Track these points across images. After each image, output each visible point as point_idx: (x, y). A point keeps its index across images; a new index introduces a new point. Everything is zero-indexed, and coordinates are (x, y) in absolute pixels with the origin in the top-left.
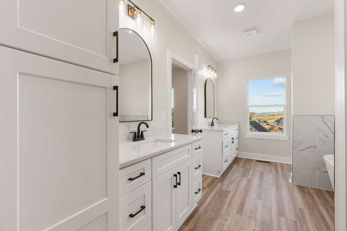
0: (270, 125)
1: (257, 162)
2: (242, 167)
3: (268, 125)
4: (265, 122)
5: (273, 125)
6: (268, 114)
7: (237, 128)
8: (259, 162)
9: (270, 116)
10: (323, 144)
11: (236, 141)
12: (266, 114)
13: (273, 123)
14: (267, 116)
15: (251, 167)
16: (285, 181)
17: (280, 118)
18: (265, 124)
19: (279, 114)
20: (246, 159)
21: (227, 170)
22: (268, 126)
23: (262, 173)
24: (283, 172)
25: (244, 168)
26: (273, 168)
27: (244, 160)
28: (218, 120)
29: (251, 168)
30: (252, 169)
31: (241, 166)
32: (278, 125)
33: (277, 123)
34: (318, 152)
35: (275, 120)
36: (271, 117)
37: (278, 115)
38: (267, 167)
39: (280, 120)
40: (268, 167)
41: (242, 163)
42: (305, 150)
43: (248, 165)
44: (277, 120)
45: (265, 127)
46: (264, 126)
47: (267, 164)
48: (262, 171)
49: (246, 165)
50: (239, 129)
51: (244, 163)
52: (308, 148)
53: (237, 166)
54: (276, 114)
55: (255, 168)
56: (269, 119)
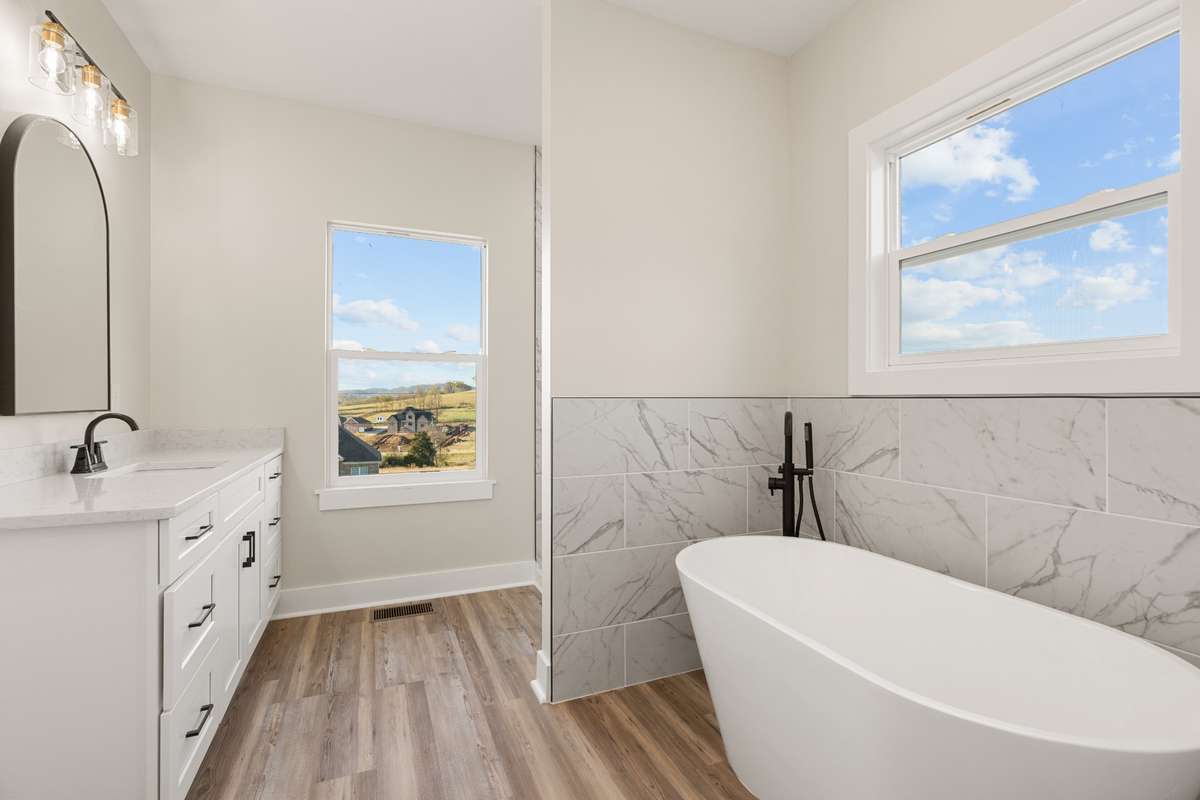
0: (376, 429)
1: (378, 623)
2: (308, 693)
3: (369, 430)
4: (361, 421)
5: (386, 431)
6: (369, 397)
7: (274, 466)
8: (390, 622)
9: (377, 400)
10: (640, 509)
11: (267, 542)
12: (363, 395)
13: (384, 424)
14: (368, 402)
15: (357, 668)
16: (519, 700)
17: (403, 407)
18: (362, 429)
19: (403, 395)
20: (323, 616)
21: (211, 766)
22: (371, 435)
23: (417, 689)
24: (494, 647)
25: (321, 689)
26: (452, 634)
27: (312, 630)
28: (134, 427)
29: (356, 683)
30: (364, 686)
31: (300, 680)
32: (399, 430)
33: (396, 425)
34: (628, 544)
35: (389, 414)
36: (379, 404)
37: (398, 399)
38: (428, 642)
39: (404, 414)
40: (430, 639)
41: (305, 656)
42: (593, 543)
43: (339, 658)
44: (395, 413)
45: (361, 438)
46: (357, 434)
47: (421, 618)
48: (415, 678)
49: (328, 664)
50: (283, 474)
51: (317, 655)
52: (599, 533)
53: (275, 700)
54: (392, 396)
55: (378, 667)
56: (372, 410)
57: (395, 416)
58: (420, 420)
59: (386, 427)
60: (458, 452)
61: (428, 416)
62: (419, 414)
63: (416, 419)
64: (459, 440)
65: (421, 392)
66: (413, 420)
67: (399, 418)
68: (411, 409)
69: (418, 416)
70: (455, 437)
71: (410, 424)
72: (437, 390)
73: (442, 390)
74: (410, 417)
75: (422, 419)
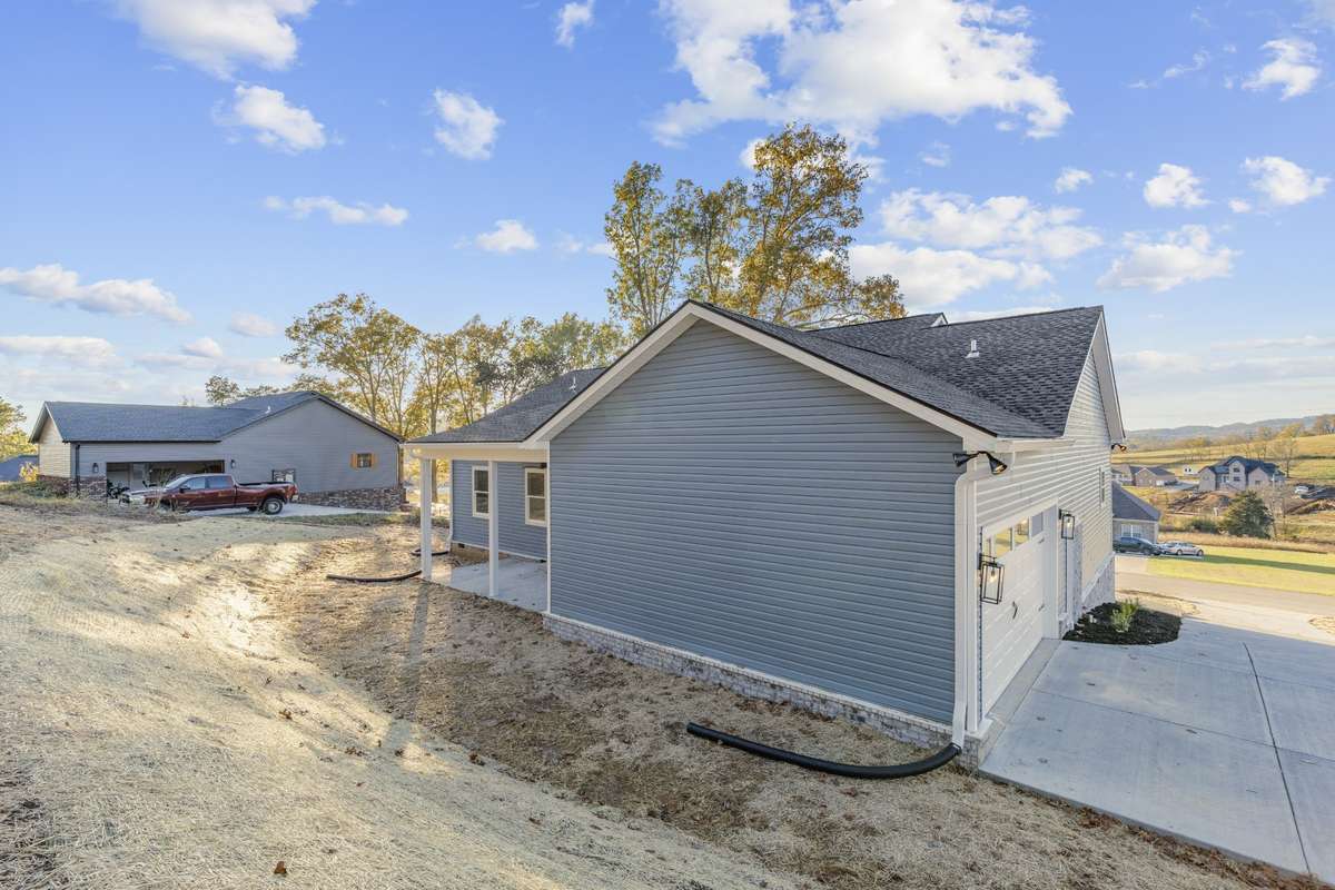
0: (1181, 484)
3: (1169, 485)
4: (1159, 473)
5: (1197, 487)
13: (1195, 477)
14: (1171, 448)
17: (1226, 456)
32: (1218, 486)
33: (1214, 479)
36: (1192, 451)
37: (1221, 444)
39: (1227, 465)
44: (1213, 464)
56: (1175, 460)
57: (1212, 469)
58: (1251, 475)
59: (1197, 482)
60: (1323, 524)
61: (1270, 469)
62: (1250, 466)
63: (1247, 473)
64: (1328, 507)
65: (1266, 431)
66: (1242, 474)
67: (1219, 471)
68: (1240, 459)
69: (1249, 470)
70: (1321, 503)
71: (1237, 479)
72: (1297, 428)
73: (1309, 428)
74: (1236, 470)
75: (1258, 474)
